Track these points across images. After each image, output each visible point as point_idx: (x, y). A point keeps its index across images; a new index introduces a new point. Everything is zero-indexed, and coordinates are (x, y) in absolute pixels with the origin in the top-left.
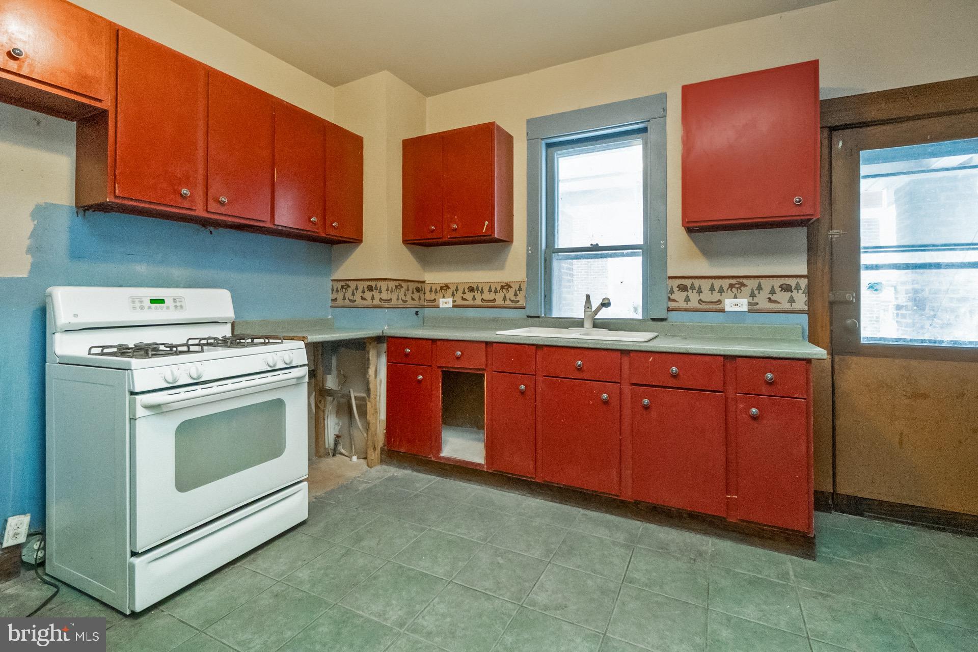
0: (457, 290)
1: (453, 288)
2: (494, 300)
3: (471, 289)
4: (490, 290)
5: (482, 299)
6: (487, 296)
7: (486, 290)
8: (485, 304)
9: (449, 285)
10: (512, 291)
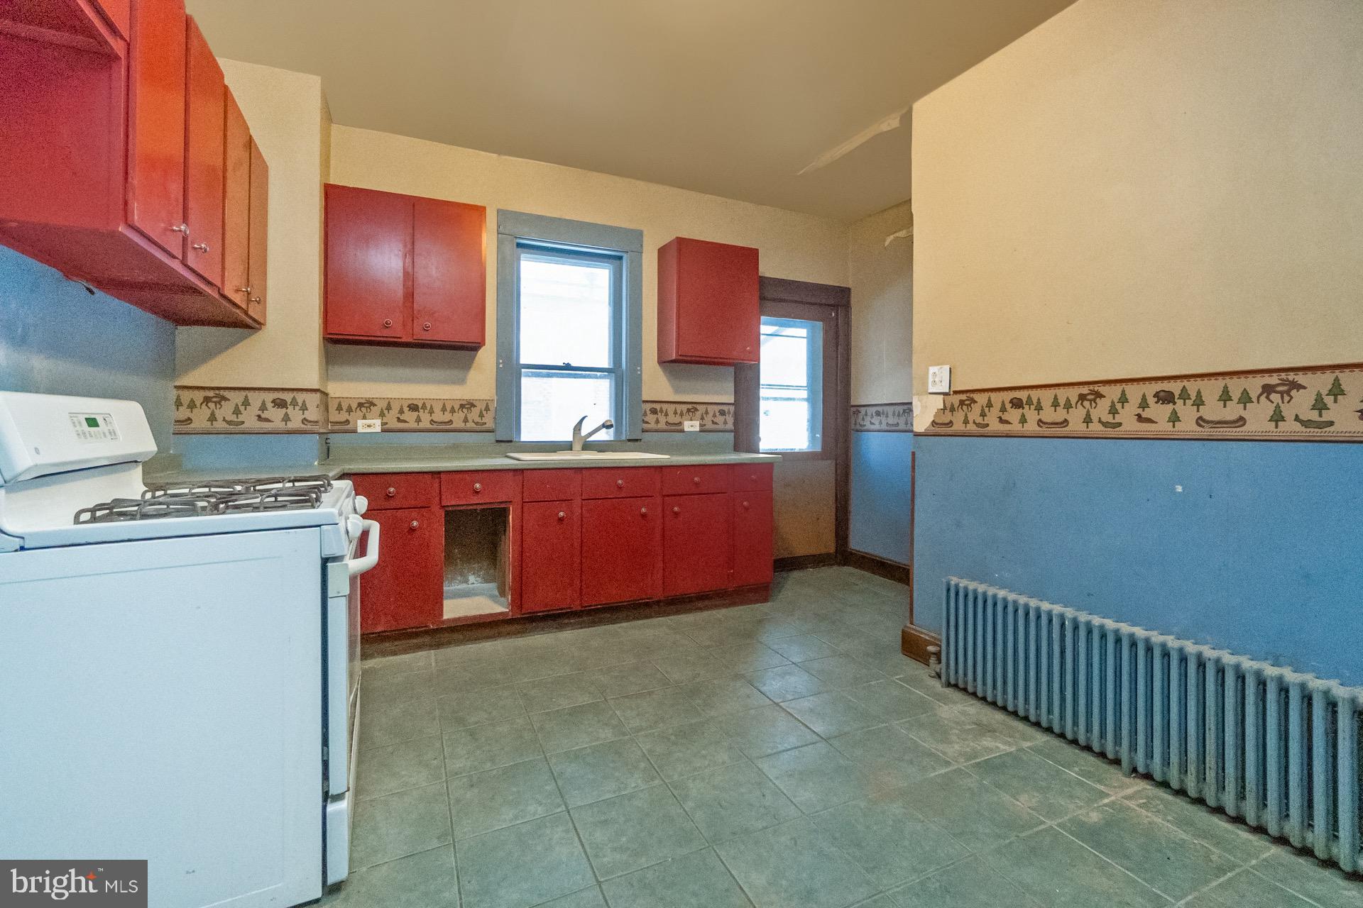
0: (389, 408)
1: (384, 405)
2: (451, 422)
3: (413, 408)
4: (444, 409)
5: (432, 420)
6: (438, 416)
7: (437, 409)
8: (435, 426)
9: (375, 401)
10: (476, 411)
